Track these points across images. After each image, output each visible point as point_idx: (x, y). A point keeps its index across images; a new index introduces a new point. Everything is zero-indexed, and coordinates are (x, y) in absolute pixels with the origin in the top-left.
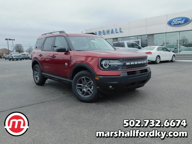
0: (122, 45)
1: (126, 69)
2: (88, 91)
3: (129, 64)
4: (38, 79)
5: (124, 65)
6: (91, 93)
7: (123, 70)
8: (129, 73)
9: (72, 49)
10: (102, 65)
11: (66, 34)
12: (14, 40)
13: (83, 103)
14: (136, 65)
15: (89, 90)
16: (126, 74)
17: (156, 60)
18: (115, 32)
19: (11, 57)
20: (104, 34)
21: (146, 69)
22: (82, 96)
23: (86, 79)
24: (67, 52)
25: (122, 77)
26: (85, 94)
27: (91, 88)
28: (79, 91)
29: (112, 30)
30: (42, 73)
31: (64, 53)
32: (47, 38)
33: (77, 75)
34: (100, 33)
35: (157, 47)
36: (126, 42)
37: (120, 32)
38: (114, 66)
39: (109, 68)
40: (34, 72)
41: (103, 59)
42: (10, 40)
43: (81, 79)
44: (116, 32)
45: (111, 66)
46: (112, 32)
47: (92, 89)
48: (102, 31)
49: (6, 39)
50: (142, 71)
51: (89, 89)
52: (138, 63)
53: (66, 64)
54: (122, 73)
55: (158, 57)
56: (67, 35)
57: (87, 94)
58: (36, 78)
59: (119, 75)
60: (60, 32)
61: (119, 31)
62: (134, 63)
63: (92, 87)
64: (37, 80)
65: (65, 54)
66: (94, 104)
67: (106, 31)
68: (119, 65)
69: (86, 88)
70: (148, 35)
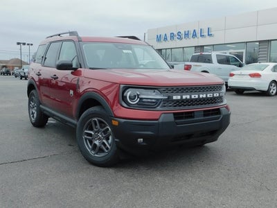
0: (208, 60)
1: (172, 108)
2: (102, 146)
3: (179, 97)
4: (35, 115)
5: (169, 100)
6: (107, 149)
7: (166, 108)
8: (177, 116)
9: (82, 66)
10: (126, 97)
11: (79, 38)
12: (32, 45)
13: (92, 167)
14: (196, 100)
15: (104, 144)
16: (171, 118)
17: (269, 89)
18: (199, 35)
19: (23, 74)
20: (180, 38)
21: (219, 109)
22: (92, 153)
23: (100, 122)
24: (75, 69)
25: (162, 123)
26: (97, 149)
27: (107, 139)
28: (87, 144)
29: (194, 31)
30: (41, 106)
31: (71, 71)
32: (51, 43)
33: (84, 113)
34: (172, 36)
35: (272, 65)
36: (214, 55)
37: (209, 35)
38: (149, 100)
39: (140, 104)
40: (29, 103)
41: (127, 87)
42: (24, 44)
43: (91, 122)
44: (201, 36)
45: (144, 100)
46: (194, 35)
47: (110, 141)
48: (175, 33)
49: (18, 44)
50: (206, 113)
51: (104, 141)
52: (199, 96)
53: (72, 92)
54: (163, 115)
55: (273, 84)
56: (80, 40)
57: (101, 150)
58: (33, 113)
59: (157, 120)
60: (72, 33)
61: (206, 34)
62: (191, 97)
63: (110, 138)
64: (33, 117)
65: (72, 73)
66: (111, 171)
67: (183, 32)
68: (158, 100)
69: (100, 139)
70: (260, 42)
